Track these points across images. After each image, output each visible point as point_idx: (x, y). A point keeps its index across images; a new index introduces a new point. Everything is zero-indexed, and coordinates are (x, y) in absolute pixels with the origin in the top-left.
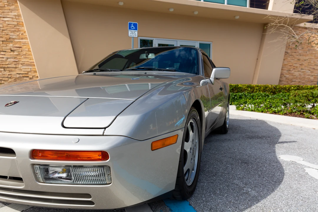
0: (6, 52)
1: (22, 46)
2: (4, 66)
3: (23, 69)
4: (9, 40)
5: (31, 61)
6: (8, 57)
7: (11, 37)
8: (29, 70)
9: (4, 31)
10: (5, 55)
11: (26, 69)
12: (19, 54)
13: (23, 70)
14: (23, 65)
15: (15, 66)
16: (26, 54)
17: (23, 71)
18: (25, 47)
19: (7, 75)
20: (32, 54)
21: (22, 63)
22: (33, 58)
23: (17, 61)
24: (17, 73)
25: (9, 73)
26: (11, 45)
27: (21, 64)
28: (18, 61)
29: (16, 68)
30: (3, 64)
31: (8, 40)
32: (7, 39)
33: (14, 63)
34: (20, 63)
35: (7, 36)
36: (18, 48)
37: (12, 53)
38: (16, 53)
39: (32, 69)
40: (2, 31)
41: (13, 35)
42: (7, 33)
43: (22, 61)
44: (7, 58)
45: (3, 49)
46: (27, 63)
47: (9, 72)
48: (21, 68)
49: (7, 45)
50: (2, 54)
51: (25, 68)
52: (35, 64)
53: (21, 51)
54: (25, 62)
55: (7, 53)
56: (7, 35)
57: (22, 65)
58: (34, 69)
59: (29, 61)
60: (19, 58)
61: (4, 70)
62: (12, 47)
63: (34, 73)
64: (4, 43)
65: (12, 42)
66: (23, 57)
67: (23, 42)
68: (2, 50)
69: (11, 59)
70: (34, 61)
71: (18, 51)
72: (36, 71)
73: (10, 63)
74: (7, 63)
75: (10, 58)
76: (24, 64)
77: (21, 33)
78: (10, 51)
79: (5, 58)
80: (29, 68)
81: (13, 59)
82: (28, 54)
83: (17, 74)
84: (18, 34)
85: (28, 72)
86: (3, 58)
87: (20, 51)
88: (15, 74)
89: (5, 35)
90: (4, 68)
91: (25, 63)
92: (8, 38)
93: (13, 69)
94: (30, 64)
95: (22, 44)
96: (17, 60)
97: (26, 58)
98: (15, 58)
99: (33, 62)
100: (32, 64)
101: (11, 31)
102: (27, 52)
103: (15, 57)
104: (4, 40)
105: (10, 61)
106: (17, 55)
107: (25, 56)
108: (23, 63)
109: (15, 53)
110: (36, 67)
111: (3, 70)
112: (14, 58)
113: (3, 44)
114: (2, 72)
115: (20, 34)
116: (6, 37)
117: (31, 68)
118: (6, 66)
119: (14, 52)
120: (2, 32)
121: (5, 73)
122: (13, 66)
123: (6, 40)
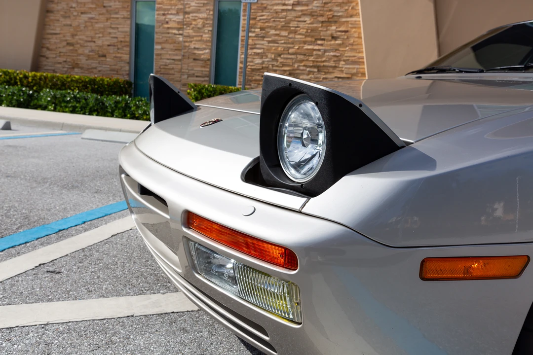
0: (323, 40)
1: (349, 29)
2: (318, 64)
3: (345, 69)
4: (332, 20)
5: (360, 55)
6: (327, 48)
7: (336, 14)
8: (355, 71)
9: (327, 6)
10: (322, 45)
11: (350, 70)
12: (343, 43)
13: (344, 72)
14: (347, 62)
15: (334, 65)
16: (354, 43)
17: (346, 73)
18: (354, 30)
19: (320, 78)
20: (363, 43)
21: (345, 58)
22: (364, 50)
23: (338, 56)
24: (336, 75)
25: (324, 76)
26: (334, 28)
27: (344, 61)
28: (340, 56)
29: (335, 67)
30: (317, 62)
31: (330, 20)
32: (329, 18)
33: (333, 60)
34: (342, 59)
35: (330, 13)
36: (343, 33)
37: (333, 42)
38: (339, 42)
39: (358, 70)
40: (323, 5)
41: (338, 11)
42: (330, 8)
43: (346, 55)
44: (325, 51)
45: (321, 36)
46: (353, 58)
47: (324, 73)
48: (342, 68)
49: (328, 28)
50: (319, 45)
51: (349, 68)
52: (365, 60)
53: (348, 38)
54: (350, 56)
55: (326, 43)
56: (330, 10)
57: (344, 63)
58: (362, 70)
59: (356, 54)
60: (342, 51)
61: (318, 71)
62: (334, 32)
63: (361, 76)
64: (324, 25)
65: (336, 22)
66: (347, 48)
67: (353, 22)
68: (319, 37)
69: (330, 52)
70: (364, 55)
71: (342, 37)
72: (365, 74)
73: (327, 59)
74: (324, 59)
75: (329, 50)
76: (348, 60)
77: (352, 6)
78: (330, 38)
79: (322, 51)
80: (354, 68)
81: (333, 52)
82: (357, 43)
83: (336, 77)
84: (347, 8)
85: (353, 75)
86: (319, 50)
87: (346, 37)
88: (333, 78)
89: (327, 11)
90: (318, 67)
91: (350, 58)
92: (331, 16)
93: (331, 70)
94: (358, 60)
95: (350, 26)
96: (338, 54)
97: (352, 50)
98: (337, 50)
99: (363, 58)
100: (361, 60)
101: (336, 4)
102: (356, 39)
103: (337, 48)
104: (324, 20)
105: (328, 55)
106: (340, 45)
107: (350, 47)
108: (347, 58)
109: (337, 42)
110: (365, 66)
111: (316, 70)
112: (334, 50)
113: (322, 26)
114: (315, 73)
115: (349, 8)
116: (328, 15)
117: (357, 68)
118: (322, 64)
119: (336, 40)
120: (323, 7)
121: (319, 76)
122: (332, 64)
123: (327, 20)
